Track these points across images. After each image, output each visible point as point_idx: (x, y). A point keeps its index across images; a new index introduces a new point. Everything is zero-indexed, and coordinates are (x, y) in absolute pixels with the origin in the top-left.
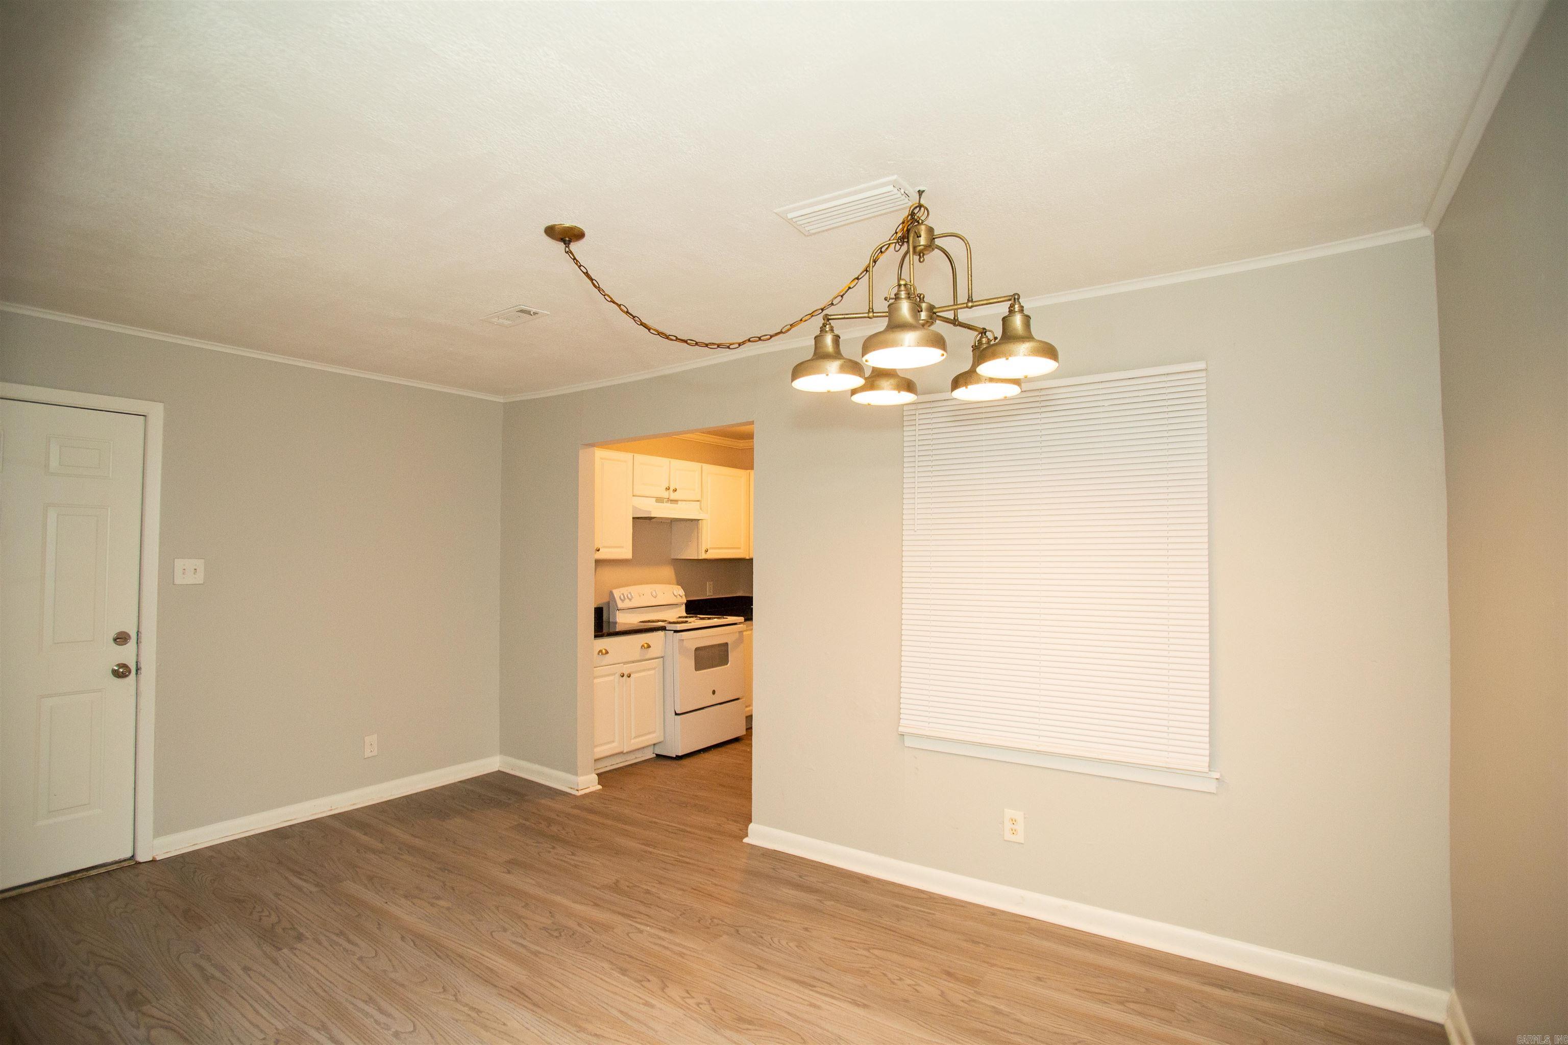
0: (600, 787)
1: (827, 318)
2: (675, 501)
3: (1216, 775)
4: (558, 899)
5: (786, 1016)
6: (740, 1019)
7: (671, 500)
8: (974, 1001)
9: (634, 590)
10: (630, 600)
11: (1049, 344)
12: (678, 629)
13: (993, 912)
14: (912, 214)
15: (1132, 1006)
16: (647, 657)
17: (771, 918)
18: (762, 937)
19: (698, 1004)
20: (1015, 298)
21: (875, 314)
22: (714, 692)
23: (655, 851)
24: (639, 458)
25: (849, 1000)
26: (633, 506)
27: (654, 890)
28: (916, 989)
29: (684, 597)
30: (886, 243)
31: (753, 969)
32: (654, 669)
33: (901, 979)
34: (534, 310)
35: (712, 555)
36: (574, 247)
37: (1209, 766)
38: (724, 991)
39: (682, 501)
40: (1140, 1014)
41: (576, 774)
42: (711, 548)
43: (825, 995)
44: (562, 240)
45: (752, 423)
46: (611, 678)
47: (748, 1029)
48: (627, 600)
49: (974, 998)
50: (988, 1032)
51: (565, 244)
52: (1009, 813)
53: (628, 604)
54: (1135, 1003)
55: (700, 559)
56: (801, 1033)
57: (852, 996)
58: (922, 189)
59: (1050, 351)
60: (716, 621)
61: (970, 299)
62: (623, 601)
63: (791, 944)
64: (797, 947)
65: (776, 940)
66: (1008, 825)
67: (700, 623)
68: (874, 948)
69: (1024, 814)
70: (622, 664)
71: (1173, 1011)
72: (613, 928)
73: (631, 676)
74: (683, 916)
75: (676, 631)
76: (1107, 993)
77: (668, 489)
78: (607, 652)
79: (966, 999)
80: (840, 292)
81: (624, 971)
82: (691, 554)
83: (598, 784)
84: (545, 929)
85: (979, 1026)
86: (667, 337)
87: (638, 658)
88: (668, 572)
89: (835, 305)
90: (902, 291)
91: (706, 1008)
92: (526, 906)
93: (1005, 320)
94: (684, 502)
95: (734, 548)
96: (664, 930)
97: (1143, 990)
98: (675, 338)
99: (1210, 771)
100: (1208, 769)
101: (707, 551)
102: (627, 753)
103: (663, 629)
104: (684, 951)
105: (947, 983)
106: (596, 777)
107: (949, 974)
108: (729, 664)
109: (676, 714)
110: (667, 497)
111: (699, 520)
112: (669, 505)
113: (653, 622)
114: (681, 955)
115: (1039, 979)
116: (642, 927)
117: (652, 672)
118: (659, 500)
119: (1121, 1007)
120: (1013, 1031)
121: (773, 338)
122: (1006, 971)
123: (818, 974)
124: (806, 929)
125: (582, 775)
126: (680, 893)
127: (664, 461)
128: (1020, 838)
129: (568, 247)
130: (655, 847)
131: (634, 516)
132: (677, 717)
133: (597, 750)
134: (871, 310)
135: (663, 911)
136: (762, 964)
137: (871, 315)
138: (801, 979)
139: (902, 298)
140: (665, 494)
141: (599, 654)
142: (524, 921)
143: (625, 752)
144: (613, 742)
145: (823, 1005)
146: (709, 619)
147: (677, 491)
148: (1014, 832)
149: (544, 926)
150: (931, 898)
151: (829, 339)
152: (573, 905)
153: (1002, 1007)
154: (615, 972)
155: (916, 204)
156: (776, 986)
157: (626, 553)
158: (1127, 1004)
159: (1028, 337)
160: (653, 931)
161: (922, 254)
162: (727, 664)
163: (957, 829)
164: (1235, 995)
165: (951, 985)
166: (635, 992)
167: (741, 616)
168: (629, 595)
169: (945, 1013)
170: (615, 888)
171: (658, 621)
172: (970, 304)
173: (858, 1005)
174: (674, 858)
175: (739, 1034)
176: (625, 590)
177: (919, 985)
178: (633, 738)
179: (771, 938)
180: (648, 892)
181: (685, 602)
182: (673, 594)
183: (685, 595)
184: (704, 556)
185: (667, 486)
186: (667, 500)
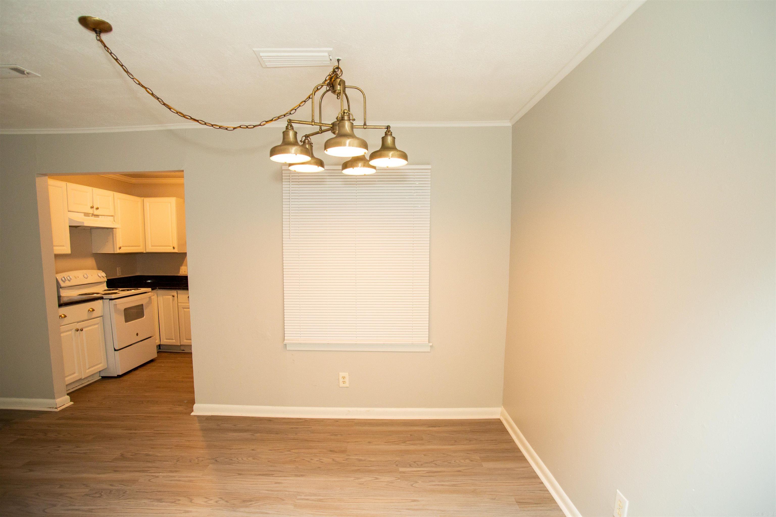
0: (72, 403)
1: (290, 121)
2: (97, 216)
3: (431, 344)
4: (85, 475)
5: (267, 492)
6: (244, 501)
7: (94, 215)
8: (348, 459)
9: (72, 274)
10: (69, 281)
11: (404, 152)
12: (113, 298)
13: (337, 420)
14: (334, 71)
15: (408, 442)
16: (93, 316)
17: (231, 449)
18: (232, 460)
19: (216, 502)
20: (388, 127)
21: (315, 124)
22: (137, 334)
23: (136, 432)
24: (69, 185)
25: (294, 475)
26: (69, 218)
27: (150, 453)
28: (321, 462)
29: (105, 277)
30: (320, 85)
31: (236, 476)
32: (98, 324)
33: (312, 459)
34: (28, 71)
35: (123, 250)
36: (104, 37)
37: (428, 341)
38: (227, 491)
39: (102, 215)
40: (412, 444)
41: (54, 398)
42: (123, 246)
43: (281, 476)
44: (94, 30)
45: (183, 171)
46: (70, 333)
47: (251, 504)
48: (67, 282)
49: (347, 458)
50: (361, 469)
51: (96, 33)
52: (342, 374)
53: (67, 284)
54: (409, 441)
55: (115, 253)
56: (279, 497)
57: (293, 473)
58: (340, 58)
59: (404, 156)
60: (133, 292)
61: (365, 124)
62: (64, 282)
63: (249, 459)
64: (253, 459)
65: (240, 459)
66: (341, 380)
67: (125, 293)
68: (292, 449)
69: (349, 374)
70: (76, 323)
71: (423, 440)
72: (138, 480)
73: (83, 330)
74: (178, 461)
75: (111, 299)
76: (397, 440)
77: (92, 207)
78: (65, 316)
79: (344, 459)
80: (295, 107)
81: (160, 500)
82: (108, 250)
83: (71, 401)
84: (87, 495)
85: (356, 468)
86: (184, 116)
87: (86, 318)
88: (91, 262)
89: (292, 114)
90: (345, 116)
91: (222, 502)
92: (61, 486)
93: (383, 138)
94: (103, 217)
95: (135, 246)
96: (171, 472)
97: (409, 436)
98: (190, 118)
99: (429, 343)
100: (428, 342)
101: (120, 248)
102: (84, 379)
103: (102, 298)
104: (191, 479)
105: (333, 455)
106: (68, 397)
107: (331, 451)
108: (144, 317)
109: (115, 350)
110: (92, 213)
111: (113, 228)
112: (93, 218)
113: (89, 294)
114: (190, 481)
115: (369, 442)
116: (157, 474)
117: (97, 326)
118: (86, 214)
119: (404, 444)
120: (370, 465)
121: (255, 128)
122: (355, 443)
123: (272, 469)
124: (253, 450)
125: (57, 398)
126: (169, 450)
127: (89, 189)
128: (347, 385)
129: (99, 36)
130: (136, 430)
131: (70, 225)
132: (116, 352)
133: (66, 379)
134: (313, 121)
135: (165, 463)
136: (240, 472)
137: (313, 123)
138: (264, 473)
139: (345, 120)
140: (91, 211)
141: (60, 318)
142: (67, 495)
143: (83, 378)
144: (74, 373)
145: (282, 481)
146: (128, 290)
147: (99, 209)
148: (344, 382)
149: (85, 493)
150: (306, 421)
151: (291, 134)
152: (98, 476)
153: (361, 458)
154: (154, 503)
155: (336, 66)
156: (253, 480)
157: (67, 249)
158: (406, 442)
159: (394, 148)
160: (165, 474)
161: (338, 95)
162: (143, 317)
163: (316, 386)
164: (440, 428)
165: (335, 455)
166: (175, 509)
167: (149, 288)
168: (68, 278)
169: (339, 468)
170: (123, 458)
171: (93, 294)
172: (365, 127)
173: (299, 476)
174: (153, 433)
175: (248, 508)
176: (65, 275)
177: (321, 459)
178: (87, 368)
179: (237, 459)
180: (147, 455)
181: (106, 280)
182: (98, 276)
183: (106, 276)
184: (118, 251)
185: (91, 206)
186: (91, 214)
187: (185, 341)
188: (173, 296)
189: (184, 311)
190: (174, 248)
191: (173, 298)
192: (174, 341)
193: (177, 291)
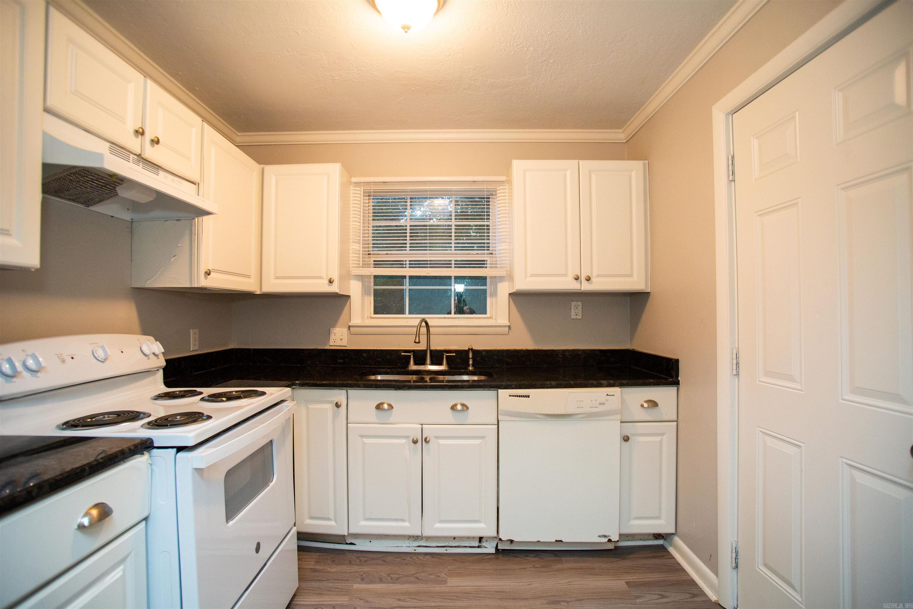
2: (153, 167)
7: (145, 162)
29: (162, 356)
35: (216, 282)
39: (166, 170)
42: (216, 270)
48: (24, 376)
53: (24, 383)
62: (9, 377)
77: (140, 133)
82: (175, 277)
88: (124, 312)
94: (170, 177)
101: (209, 274)
108: (274, 478)
110: (138, 152)
112: (140, 169)
140: (134, 144)
147: (158, 145)
157: (22, 249)
168: (29, 362)
181: (164, 364)
182: (142, 351)
183: (163, 353)
184: (203, 282)
185: (138, 125)
186: (135, 157)
187: (363, 523)
188: (338, 405)
189: (364, 444)
190: (331, 282)
191: (336, 408)
192: (333, 523)
193: (347, 392)
